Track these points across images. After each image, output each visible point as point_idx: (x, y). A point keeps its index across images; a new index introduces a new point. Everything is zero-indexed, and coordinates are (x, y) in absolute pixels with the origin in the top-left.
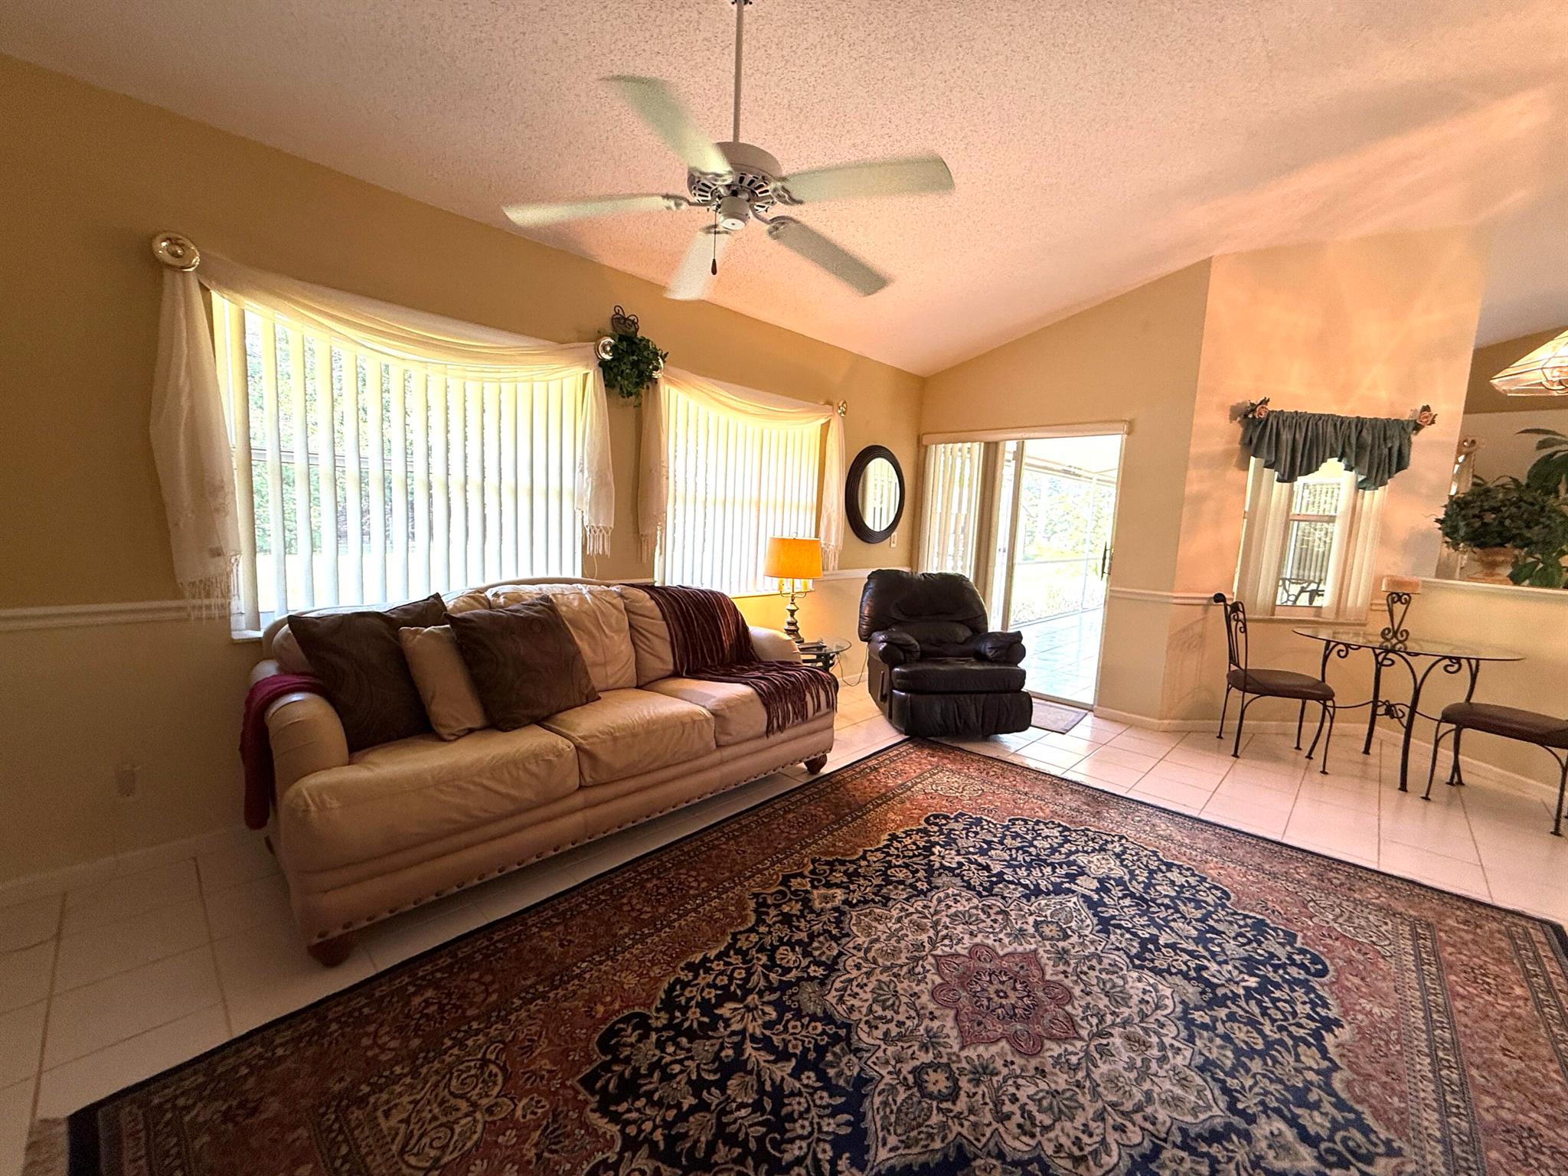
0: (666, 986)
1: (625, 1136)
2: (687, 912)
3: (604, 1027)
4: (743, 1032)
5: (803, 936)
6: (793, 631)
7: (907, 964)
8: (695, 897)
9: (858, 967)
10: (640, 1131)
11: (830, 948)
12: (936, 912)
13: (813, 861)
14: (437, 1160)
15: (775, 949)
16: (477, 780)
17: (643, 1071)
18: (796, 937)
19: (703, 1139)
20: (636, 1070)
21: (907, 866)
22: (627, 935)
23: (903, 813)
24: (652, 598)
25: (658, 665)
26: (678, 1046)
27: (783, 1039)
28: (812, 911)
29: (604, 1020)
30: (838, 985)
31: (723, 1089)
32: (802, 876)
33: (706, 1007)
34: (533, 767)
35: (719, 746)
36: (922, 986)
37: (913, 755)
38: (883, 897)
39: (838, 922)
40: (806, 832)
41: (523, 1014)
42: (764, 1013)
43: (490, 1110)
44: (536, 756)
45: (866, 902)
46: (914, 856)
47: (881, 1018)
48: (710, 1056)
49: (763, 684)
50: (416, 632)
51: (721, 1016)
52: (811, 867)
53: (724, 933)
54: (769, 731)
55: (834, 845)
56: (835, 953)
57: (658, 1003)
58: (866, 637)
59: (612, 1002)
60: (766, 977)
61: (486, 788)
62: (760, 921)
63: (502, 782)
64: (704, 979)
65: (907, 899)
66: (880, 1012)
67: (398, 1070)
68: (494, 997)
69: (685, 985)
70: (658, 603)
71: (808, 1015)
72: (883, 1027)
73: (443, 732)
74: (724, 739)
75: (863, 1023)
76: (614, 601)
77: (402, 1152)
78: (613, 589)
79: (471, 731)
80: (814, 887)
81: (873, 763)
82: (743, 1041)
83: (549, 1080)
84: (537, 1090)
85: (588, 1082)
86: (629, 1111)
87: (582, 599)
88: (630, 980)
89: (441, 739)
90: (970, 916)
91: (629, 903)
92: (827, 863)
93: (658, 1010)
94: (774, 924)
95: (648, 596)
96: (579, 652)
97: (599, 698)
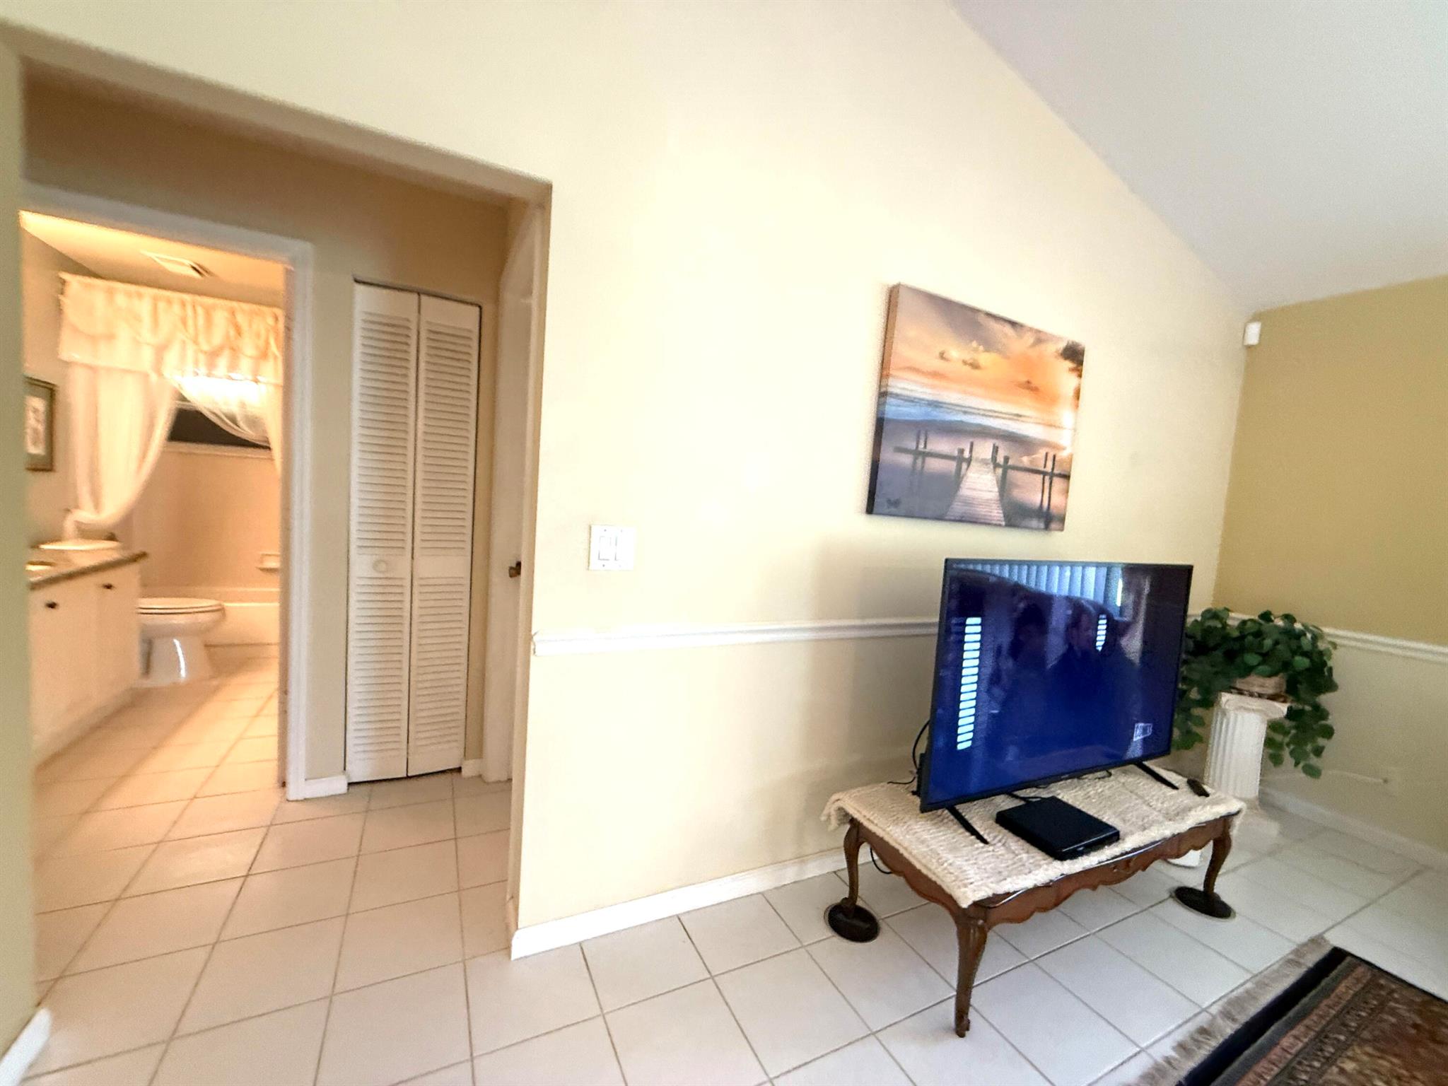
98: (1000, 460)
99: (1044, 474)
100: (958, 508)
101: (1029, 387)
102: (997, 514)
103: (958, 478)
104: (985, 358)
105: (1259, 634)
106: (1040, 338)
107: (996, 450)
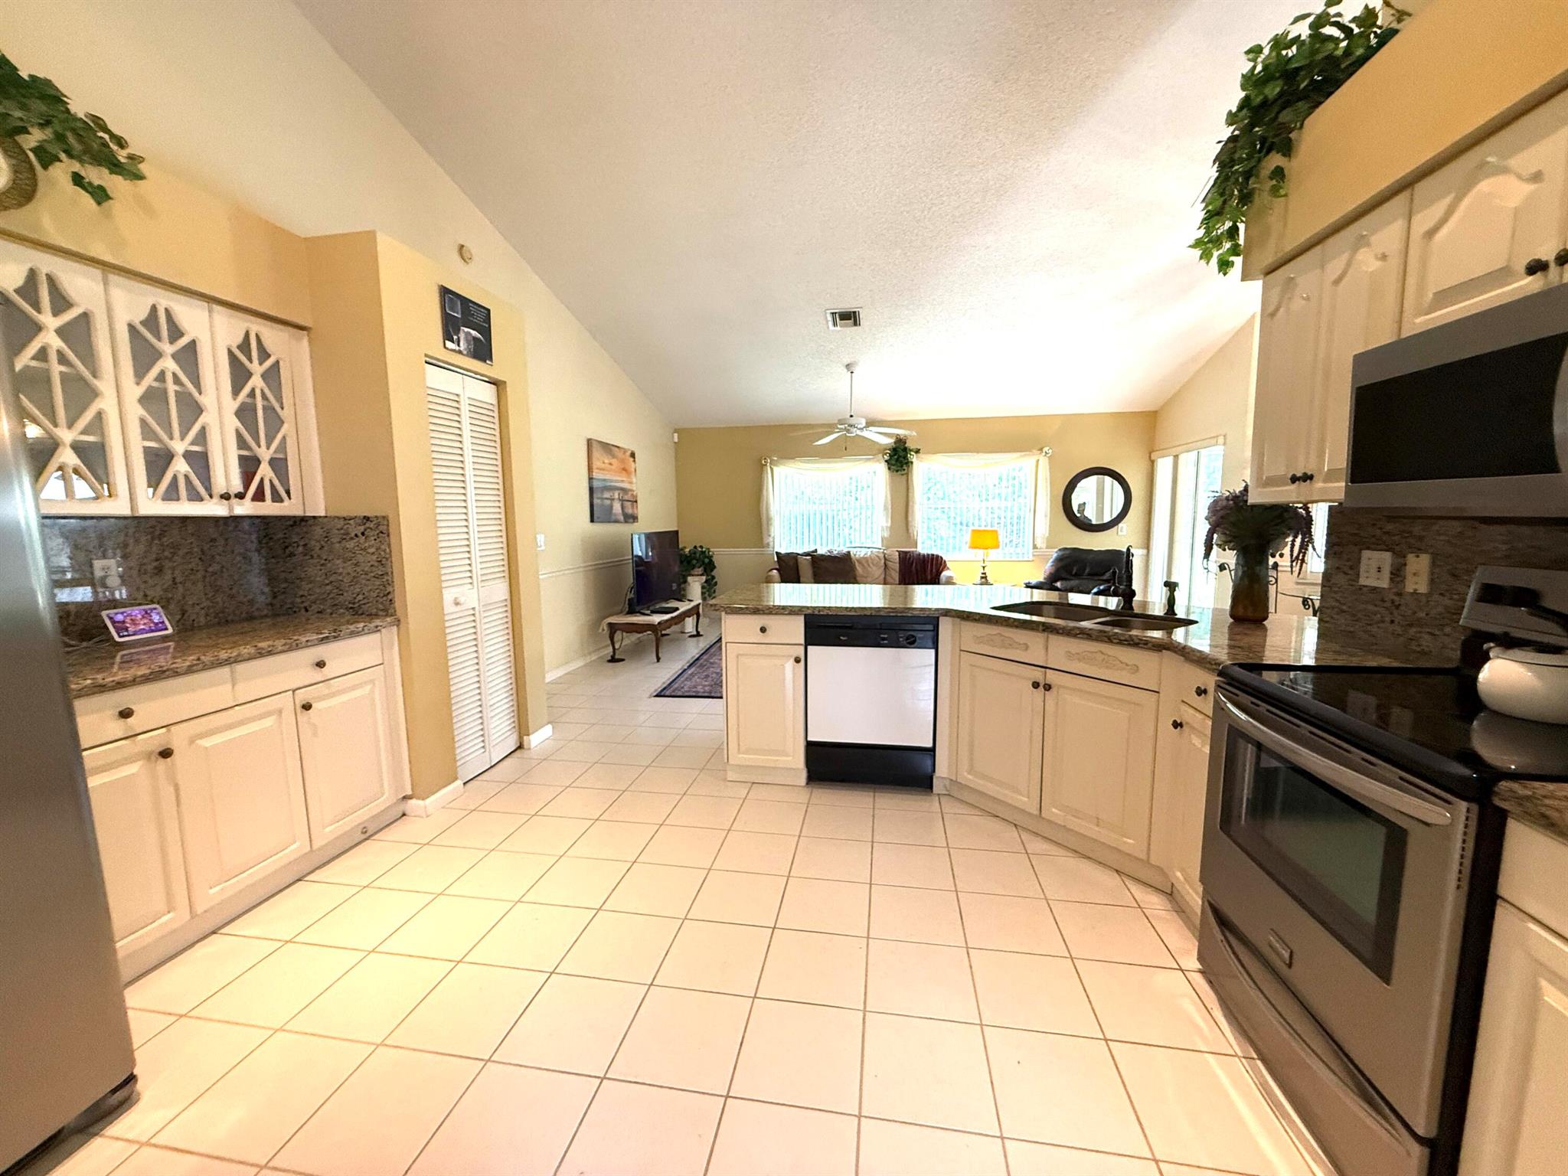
50: (804, 558)
70: (901, 557)
76: (880, 555)
78: (884, 551)
87: (866, 554)
95: (898, 554)
96: (855, 569)
98: (621, 498)
99: (632, 501)
100: (613, 518)
101: (624, 469)
102: (622, 518)
103: (611, 507)
104: (614, 461)
105: (695, 553)
106: (625, 451)
107: (619, 494)
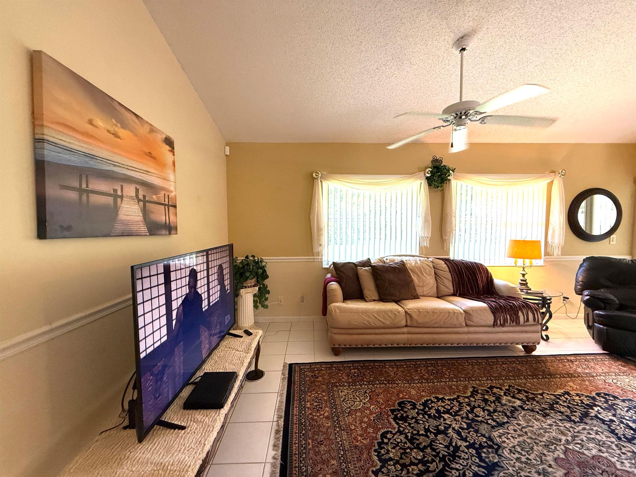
0: (425, 399)
1: (399, 430)
2: (441, 382)
3: (401, 400)
4: (450, 425)
5: (491, 409)
6: (524, 283)
7: (545, 442)
8: (447, 378)
9: (515, 431)
10: (404, 430)
11: (503, 418)
12: (578, 432)
13: (509, 386)
14: (350, 407)
15: (474, 407)
16: (372, 314)
17: (410, 417)
18: (487, 408)
19: (424, 444)
20: (407, 416)
21: (569, 407)
22: (417, 380)
23: (580, 385)
24: (445, 263)
25: (446, 290)
26: (424, 417)
27: (466, 435)
28: (500, 402)
29: (402, 398)
30: (501, 431)
31: (436, 436)
32: (501, 389)
33: (438, 411)
34: (390, 315)
35: (467, 325)
36: (551, 454)
37: (606, 363)
38: (545, 413)
39: (512, 412)
40: (511, 374)
41: (378, 386)
42: (461, 424)
43: (364, 403)
44: (391, 311)
45: (533, 411)
46: (578, 405)
47: (519, 452)
48: (434, 425)
49: (493, 304)
50: (362, 269)
51: (443, 417)
52: (508, 388)
53: (454, 393)
54: (495, 325)
55: (525, 384)
56: (505, 421)
57: (421, 402)
58: (579, 292)
59: (406, 395)
60: (467, 415)
61: (375, 316)
62: (472, 396)
63: (380, 317)
64: (440, 403)
65: (561, 420)
66: (519, 450)
67: (345, 384)
68: (372, 379)
69: (432, 402)
70: (448, 266)
71: (481, 433)
72: (517, 455)
73: (366, 298)
74: (469, 323)
75: (507, 449)
76: (429, 264)
77: (343, 401)
78: (429, 259)
79: (374, 300)
80: (505, 394)
81: (572, 358)
82: (450, 427)
83: (381, 405)
84: (377, 405)
85: (393, 411)
86: (402, 424)
87: (416, 262)
88: (413, 392)
89: (366, 301)
90: (604, 444)
91: (421, 371)
92: (517, 389)
93: (420, 404)
94: (479, 400)
95: (444, 263)
96: (412, 280)
97: (419, 298)
98: (141, 197)
99: (165, 205)
100: (118, 227)
102: (143, 229)
107: (137, 190)
